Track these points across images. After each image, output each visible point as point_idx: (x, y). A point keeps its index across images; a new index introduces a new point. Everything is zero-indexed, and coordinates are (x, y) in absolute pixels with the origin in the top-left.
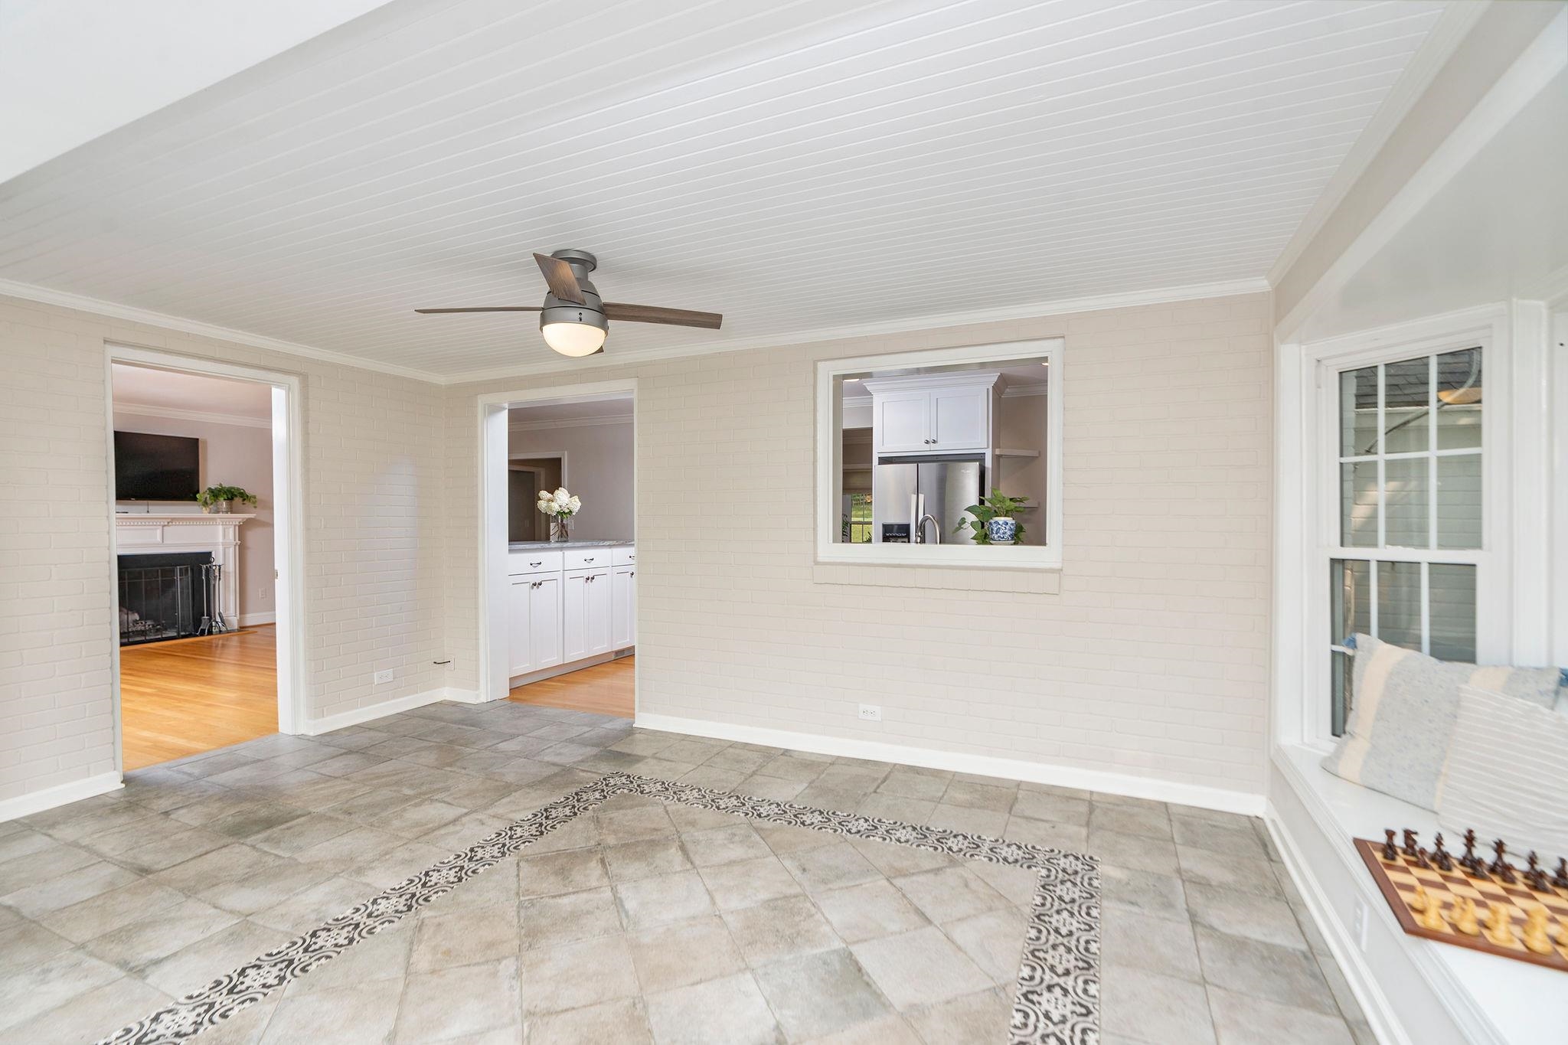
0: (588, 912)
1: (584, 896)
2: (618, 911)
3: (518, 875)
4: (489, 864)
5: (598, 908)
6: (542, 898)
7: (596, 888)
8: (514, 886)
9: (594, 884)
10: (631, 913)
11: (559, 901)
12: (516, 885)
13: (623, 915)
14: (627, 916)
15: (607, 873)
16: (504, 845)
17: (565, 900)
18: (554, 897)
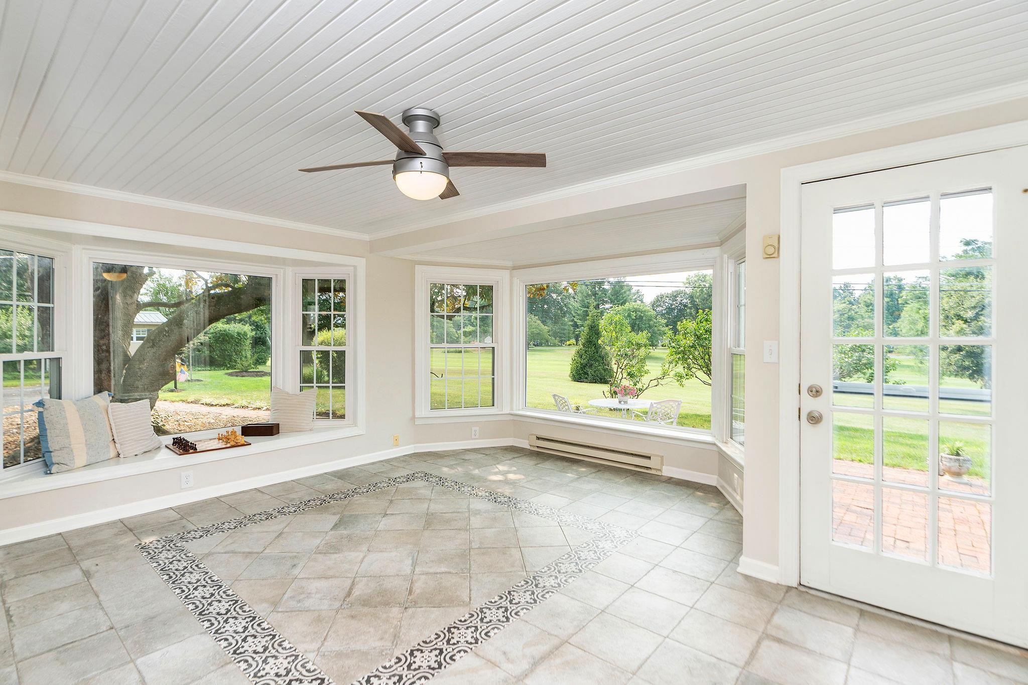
0: (433, 561)
1: (431, 571)
2: (417, 559)
3: (470, 590)
4: (491, 602)
5: (427, 563)
6: (456, 573)
7: (423, 574)
8: (473, 582)
9: (423, 577)
10: (410, 558)
11: (447, 570)
12: (471, 583)
13: (415, 557)
14: (413, 557)
15: (412, 583)
16: (482, 620)
17: (443, 569)
18: (449, 573)
